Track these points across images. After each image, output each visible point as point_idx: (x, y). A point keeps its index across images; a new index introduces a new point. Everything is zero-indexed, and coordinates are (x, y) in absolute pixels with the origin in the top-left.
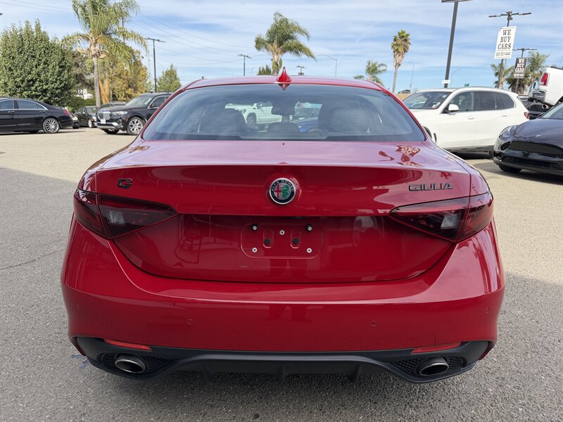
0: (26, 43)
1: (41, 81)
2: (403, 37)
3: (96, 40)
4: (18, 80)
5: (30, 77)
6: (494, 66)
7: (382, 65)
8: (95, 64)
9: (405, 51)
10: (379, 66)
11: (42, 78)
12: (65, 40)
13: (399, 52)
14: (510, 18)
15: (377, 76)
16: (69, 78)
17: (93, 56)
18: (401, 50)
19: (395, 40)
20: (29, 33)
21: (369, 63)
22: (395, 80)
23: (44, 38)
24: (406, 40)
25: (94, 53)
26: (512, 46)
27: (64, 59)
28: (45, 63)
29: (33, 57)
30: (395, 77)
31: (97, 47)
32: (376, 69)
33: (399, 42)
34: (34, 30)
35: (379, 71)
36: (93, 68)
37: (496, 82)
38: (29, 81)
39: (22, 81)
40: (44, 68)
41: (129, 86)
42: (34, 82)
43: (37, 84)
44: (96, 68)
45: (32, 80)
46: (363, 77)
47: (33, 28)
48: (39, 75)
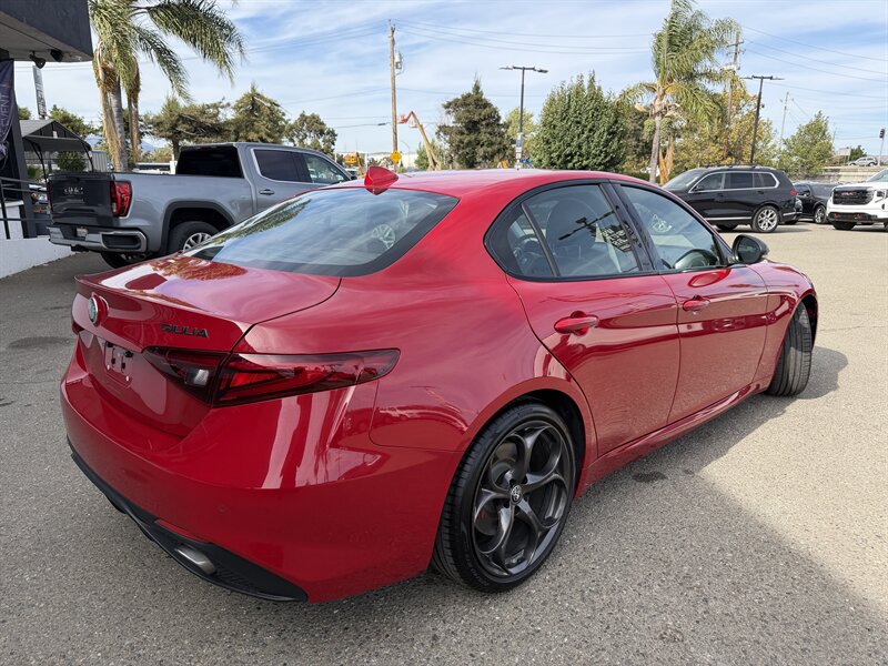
0: (573, 104)
1: (581, 155)
3: (664, 91)
4: (554, 155)
5: (568, 151)
8: (658, 125)
11: (583, 151)
12: (624, 94)
16: (619, 148)
17: (657, 114)
20: (579, 90)
23: (596, 96)
25: (658, 109)
27: (616, 122)
28: (590, 130)
29: (579, 122)
31: (664, 101)
34: (586, 87)
36: (654, 132)
38: (566, 156)
39: (559, 156)
40: (588, 138)
41: (730, 154)
42: (572, 158)
43: (576, 158)
44: (657, 133)
45: (570, 154)
47: (586, 84)
48: (580, 147)
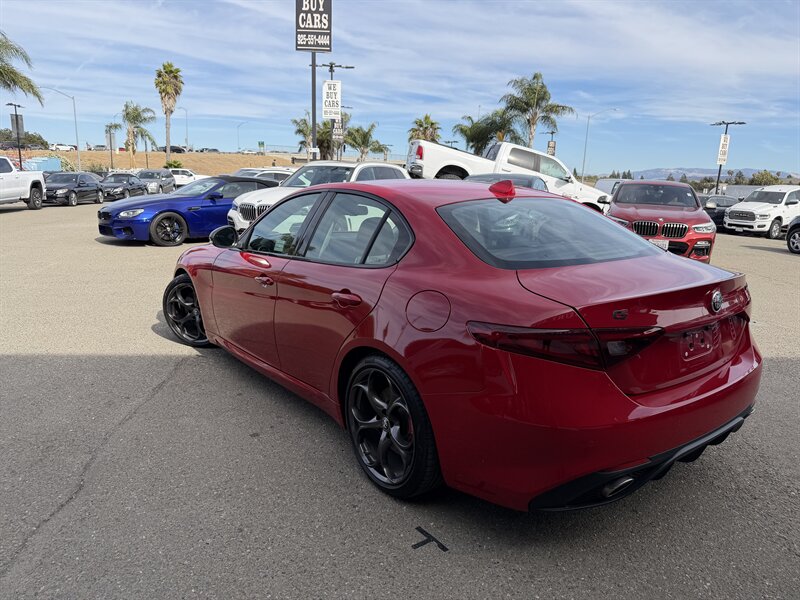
2: (171, 72)
6: (295, 122)
7: (148, 110)
9: (177, 93)
10: (144, 111)
13: (168, 93)
14: (331, 70)
15: (142, 126)
18: (170, 90)
19: (159, 76)
21: (127, 107)
22: (167, 132)
24: (176, 77)
26: (340, 103)
30: (168, 128)
32: (139, 115)
33: (167, 78)
35: (145, 119)
37: (302, 143)
46: (120, 126)
